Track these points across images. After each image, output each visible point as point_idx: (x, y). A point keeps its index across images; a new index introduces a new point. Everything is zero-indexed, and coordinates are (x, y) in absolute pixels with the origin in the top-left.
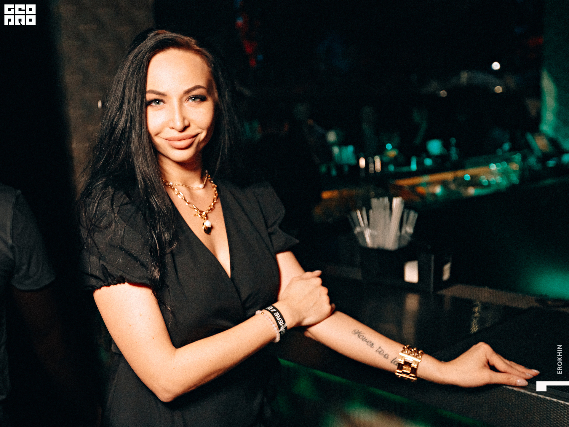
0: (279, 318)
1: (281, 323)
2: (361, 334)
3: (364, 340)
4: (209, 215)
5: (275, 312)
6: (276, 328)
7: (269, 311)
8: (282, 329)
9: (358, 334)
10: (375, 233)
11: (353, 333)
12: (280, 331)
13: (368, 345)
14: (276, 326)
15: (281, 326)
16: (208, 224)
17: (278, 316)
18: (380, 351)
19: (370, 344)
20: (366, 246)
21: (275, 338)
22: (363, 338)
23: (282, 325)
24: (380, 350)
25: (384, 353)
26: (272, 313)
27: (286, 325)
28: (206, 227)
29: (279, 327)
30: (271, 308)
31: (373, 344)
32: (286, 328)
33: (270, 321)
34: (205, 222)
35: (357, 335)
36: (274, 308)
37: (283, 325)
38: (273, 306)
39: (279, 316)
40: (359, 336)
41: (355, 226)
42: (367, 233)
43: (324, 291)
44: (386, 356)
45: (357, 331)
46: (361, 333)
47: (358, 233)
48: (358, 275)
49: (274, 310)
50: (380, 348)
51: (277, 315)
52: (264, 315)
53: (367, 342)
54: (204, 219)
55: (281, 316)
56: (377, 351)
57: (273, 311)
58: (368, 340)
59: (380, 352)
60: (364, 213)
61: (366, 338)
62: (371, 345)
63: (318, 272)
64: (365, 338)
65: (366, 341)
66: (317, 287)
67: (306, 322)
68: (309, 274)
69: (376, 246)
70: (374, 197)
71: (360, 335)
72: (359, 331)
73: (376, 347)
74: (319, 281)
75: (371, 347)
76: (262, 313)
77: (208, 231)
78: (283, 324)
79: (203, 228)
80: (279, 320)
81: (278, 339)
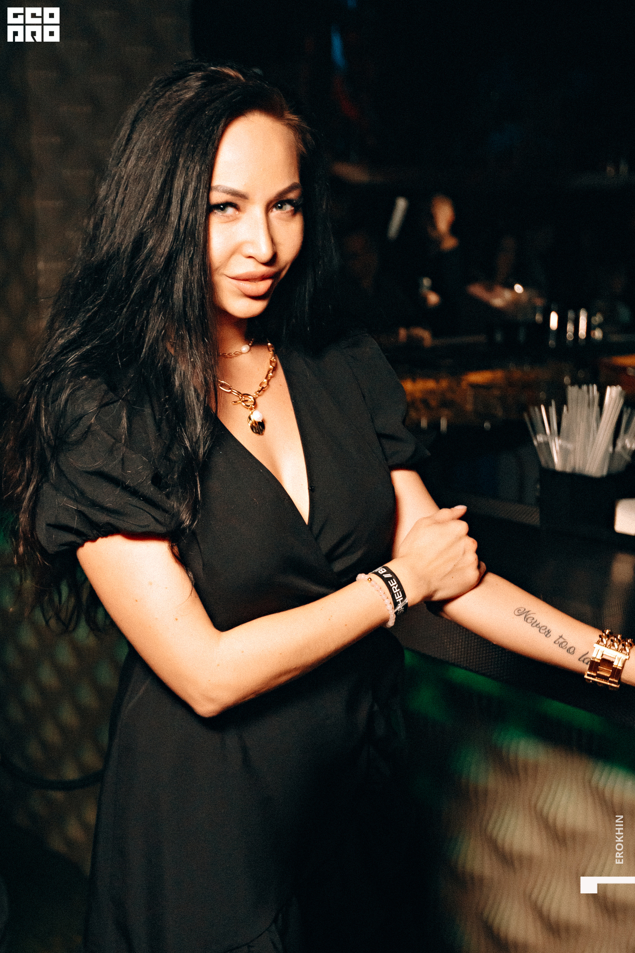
0: (396, 590)
1: (399, 598)
2: (529, 616)
3: (535, 625)
4: (258, 401)
5: (389, 579)
6: (390, 607)
7: (381, 576)
8: (400, 607)
9: (525, 614)
10: (570, 446)
11: (517, 613)
12: (396, 610)
13: (542, 633)
14: (390, 603)
15: (399, 602)
16: (257, 416)
17: (395, 586)
18: (561, 642)
19: (544, 631)
20: (551, 466)
21: (386, 621)
22: (533, 621)
23: (400, 600)
24: (561, 640)
25: (568, 646)
26: (386, 580)
27: (406, 601)
28: (255, 422)
29: (396, 604)
30: (383, 572)
31: (549, 632)
32: (406, 606)
33: (382, 594)
34: (252, 413)
35: (523, 616)
36: (389, 571)
37: (402, 601)
38: (386, 568)
39: (397, 586)
40: (526, 619)
41: (535, 434)
42: (556, 446)
43: (471, 545)
44: (571, 650)
45: (522, 610)
46: (529, 613)
47: (540, 444)
48: (533, 518)
49: (389, 576)
50: (561, 637)
51: (393, 584)
52: (372, 582)
53: (540, 628)
54: (251, 409)
55: (400, 586)
56: (557, 642)
57: (386, 576)
58: (541, 625)
59: (560, 645)
60: (553, 411)
61: (537, 623)
62: (546, 633)
63: (461, 509)
64: (536, 621)
65: (538, 626)
66: (460, 538)
67: (439, 596)
68: (446, 513)
69: (568, 469)
70: (572, 384)
71: (527, 617)
72: (527, 610)
73: (554, 636)
74: (463, 527)
75: (546, 636)
76: (370, 580)
77: (259, 428)
78: (402, 598)
79: (250, 425)
80: (396, 593)
81: (391, 623)
